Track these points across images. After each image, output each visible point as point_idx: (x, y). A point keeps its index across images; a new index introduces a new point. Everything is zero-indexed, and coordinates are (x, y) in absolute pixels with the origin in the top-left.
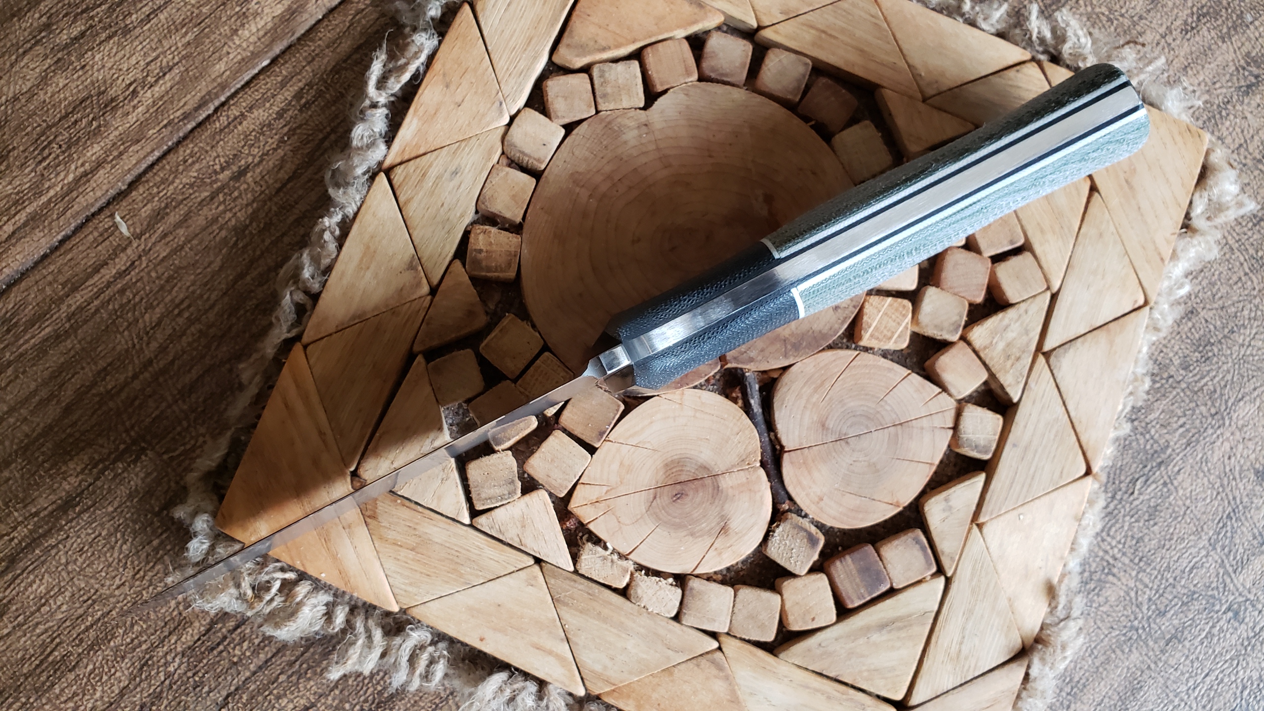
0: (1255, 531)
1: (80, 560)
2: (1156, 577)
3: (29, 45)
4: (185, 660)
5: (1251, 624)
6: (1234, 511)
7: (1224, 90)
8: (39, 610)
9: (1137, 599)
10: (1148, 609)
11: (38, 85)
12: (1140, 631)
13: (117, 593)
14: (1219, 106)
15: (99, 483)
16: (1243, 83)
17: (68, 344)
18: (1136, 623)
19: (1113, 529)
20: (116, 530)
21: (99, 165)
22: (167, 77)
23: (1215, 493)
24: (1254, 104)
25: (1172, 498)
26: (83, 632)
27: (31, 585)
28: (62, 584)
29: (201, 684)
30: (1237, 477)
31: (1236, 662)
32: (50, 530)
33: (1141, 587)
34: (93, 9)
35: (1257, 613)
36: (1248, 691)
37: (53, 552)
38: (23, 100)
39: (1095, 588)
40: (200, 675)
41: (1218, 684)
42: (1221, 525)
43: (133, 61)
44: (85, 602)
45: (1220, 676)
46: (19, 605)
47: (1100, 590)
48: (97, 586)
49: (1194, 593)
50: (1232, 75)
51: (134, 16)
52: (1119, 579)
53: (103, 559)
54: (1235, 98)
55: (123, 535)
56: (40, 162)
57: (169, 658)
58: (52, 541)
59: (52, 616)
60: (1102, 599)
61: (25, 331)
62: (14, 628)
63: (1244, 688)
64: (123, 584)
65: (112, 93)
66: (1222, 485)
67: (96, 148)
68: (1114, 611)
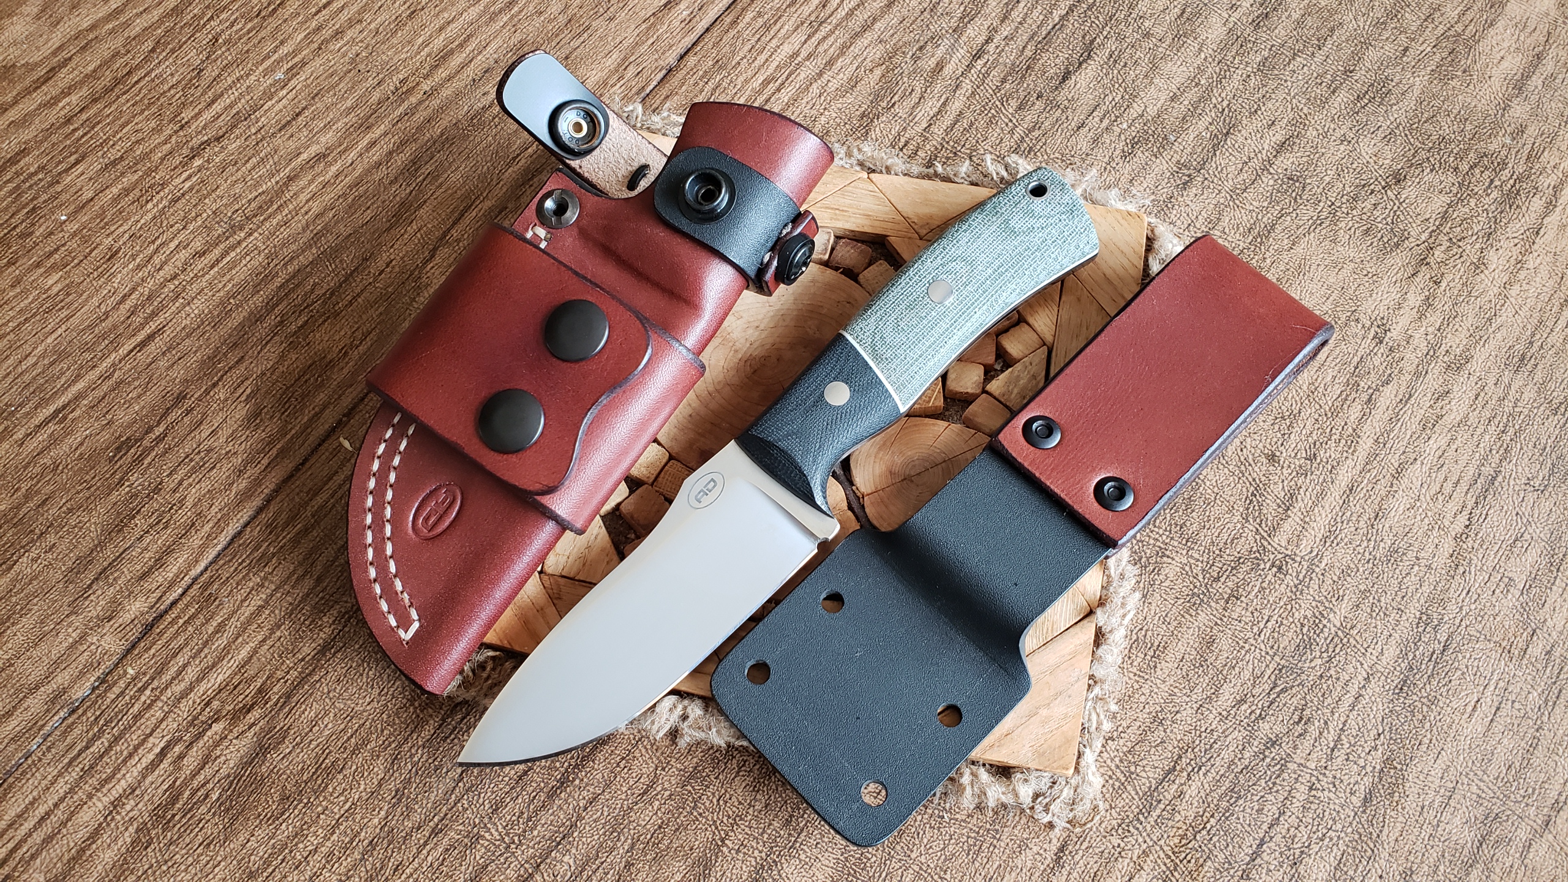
0: (1278, 501)
1: (339, 688)
2: (1204, 552)
3: (269, 337)
4: (426, 750)
5: (1294, 574)
6: (1256, 489)
7: (1166, 190)
8: (311, 730)
9: (1192, 572)
10: (1204, 578)
11: (277, 362)
12: (1201, 596)
13: (368, 708)
14: (1164, 201)
15: (347, 629)
16: (1179, 182)
17: (315, 533)
18: (1196, 590)
19: (1158, 521)
20: (363, 661)
21: (325, 407)
22: (368, 339)
23: (1237, 479)
24: (1192, 195)
25: (1201, 488)
26: (346, 742)
27: (304, 713)
28: (327, 708)
29: (441, 766)
30: (1252, 463)
31: (1289, 607)
32: (314, 669)
33: (1192, 561)
34: (311, 305)
35: (1296, 565)
36: (1307, 627)
37: (318, 685)
38: (268, 375)
39: (1154, 569)
40: (439, 760)
41: (1279, 627)
42: (1248, 502)
43: (342, 333)
44: (345, 718)
45: (1279, 619)
46: (296, 729)
47: (1159, 570)
48: (352, 706)
49: (1240, 558)
50: (1169, 178)
51: (340, 305)
52: (1173, 559)
53: (355, 685)
54: (1176, 194)
55: (368, 665)
56: (283, 413)
57: (413, 751)
58: (317, 678)
59: (321, 734)
60: (1161, 577)
61: (283, 530)
62: (294, 747)
63: (1302, 625)
64: (372, 701)
65: (329, 357)
66: (1241, 472)
67: (322, 395)
68: (1175, 584)
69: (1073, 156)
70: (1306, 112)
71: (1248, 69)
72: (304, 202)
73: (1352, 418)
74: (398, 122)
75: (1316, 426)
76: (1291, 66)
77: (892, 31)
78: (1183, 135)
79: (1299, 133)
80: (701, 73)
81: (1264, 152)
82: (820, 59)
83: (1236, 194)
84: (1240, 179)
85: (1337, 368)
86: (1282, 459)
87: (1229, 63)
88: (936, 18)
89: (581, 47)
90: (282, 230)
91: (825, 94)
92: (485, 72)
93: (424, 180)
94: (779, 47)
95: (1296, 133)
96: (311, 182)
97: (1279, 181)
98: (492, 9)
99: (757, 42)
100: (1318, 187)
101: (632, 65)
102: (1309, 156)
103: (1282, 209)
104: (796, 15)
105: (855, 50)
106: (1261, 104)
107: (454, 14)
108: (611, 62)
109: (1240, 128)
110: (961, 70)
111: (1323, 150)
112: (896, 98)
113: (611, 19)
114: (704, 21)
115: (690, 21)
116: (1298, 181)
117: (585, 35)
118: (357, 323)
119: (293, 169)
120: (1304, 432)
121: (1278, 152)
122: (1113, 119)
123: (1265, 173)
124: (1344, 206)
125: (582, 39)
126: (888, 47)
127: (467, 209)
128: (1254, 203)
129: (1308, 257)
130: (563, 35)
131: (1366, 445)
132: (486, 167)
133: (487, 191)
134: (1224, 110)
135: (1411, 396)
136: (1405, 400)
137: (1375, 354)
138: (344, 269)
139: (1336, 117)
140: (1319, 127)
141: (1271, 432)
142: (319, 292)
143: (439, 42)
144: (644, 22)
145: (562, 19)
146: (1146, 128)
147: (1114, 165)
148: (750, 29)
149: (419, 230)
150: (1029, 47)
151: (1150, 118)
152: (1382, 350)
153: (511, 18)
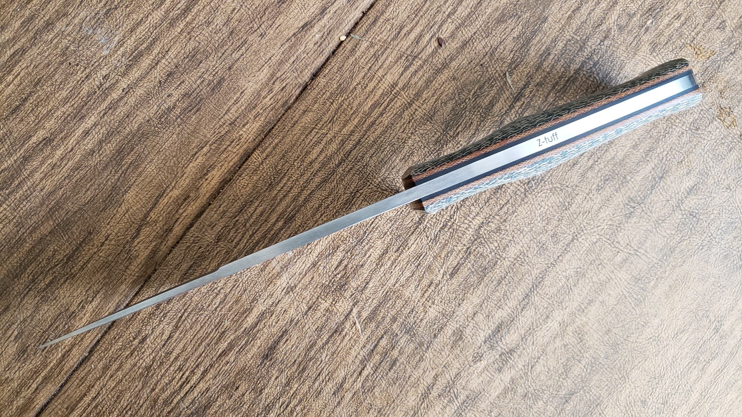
69: (567, 187)
70: (711, 165)
71: (684, 127)
72: (39, 179)
73: (691, 380)
74: (104, 115)
75: (671, 384)
76: (710, 127)
77: (462, 70)
78: (635, 177)
79: (704, 180)
80: (328, 94)
81: (680, 193)
82: (411, 90)
83: (658, 222)
84: (663, 212)
85: (690, 347)
86: (649, 404)
87: (673, 121)
88: (493, 61)
89: (241, 60)
90: (24, 203)
91: (413, 121)
92: (168, 75)
93: (128, 169)
94: (383, 76)
95: (701, 181)
96: (42, 163)
97: (685, 216)
98: (171, 14)
99: (368, 70)
100: (706, 222)
101: (278, 81)
102: (705, 199)
103: (682, 236)
104: (397, 48)
105: (435, 84)
106: (686, 156)
107: (142, 16)
108: (263, 75)
109: (670, 174)
110: (505, 109)
111: (715, 195)
112: (460, 129)
113: (262, 36)
114: (331, 45)
115: (321, 44)
116: (695, 217)
117: (243, 48)
118: (88, 283)
119: (26, 151)
120: (664, 387)
121: (688, 194)
122: (596, 159)
123: (678, 208)
124: (718, 237)
125: (241, 52)
126: (458, 84)
127: (160, 196)
128: (667, 231)
129: (690, 272)
130: (227, 47)
131: (695, 397)
132: (172, 161)
133: (175, 182)
134: (663, 158)
135: (725, 367)
136: (720, 371)
137: (713, 340)
138: (74, 239)
139: (728, 170)
140: (715, 177)
141: (646, 386)
142: (59, 257)
143: (130, 43)
144: (287, 41)
145: (226, 30)
146: (614, 168)
147: (591, 196)
148: (364, 57)
149: (127, 212)
150: (551, 94)
151: (618, 161)
152: (716, 337)
153: (186, 26)
